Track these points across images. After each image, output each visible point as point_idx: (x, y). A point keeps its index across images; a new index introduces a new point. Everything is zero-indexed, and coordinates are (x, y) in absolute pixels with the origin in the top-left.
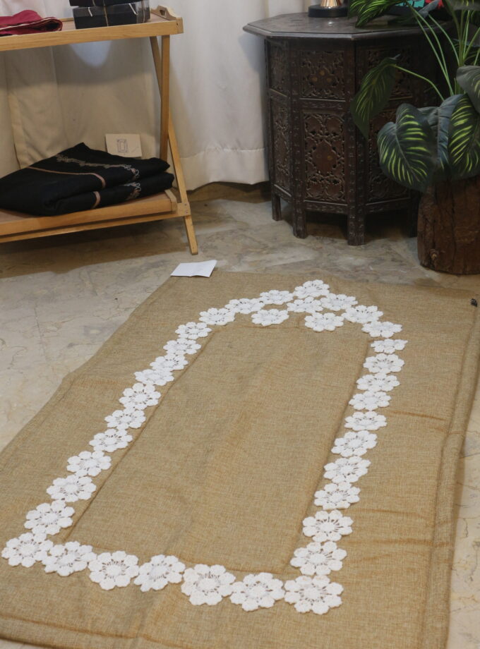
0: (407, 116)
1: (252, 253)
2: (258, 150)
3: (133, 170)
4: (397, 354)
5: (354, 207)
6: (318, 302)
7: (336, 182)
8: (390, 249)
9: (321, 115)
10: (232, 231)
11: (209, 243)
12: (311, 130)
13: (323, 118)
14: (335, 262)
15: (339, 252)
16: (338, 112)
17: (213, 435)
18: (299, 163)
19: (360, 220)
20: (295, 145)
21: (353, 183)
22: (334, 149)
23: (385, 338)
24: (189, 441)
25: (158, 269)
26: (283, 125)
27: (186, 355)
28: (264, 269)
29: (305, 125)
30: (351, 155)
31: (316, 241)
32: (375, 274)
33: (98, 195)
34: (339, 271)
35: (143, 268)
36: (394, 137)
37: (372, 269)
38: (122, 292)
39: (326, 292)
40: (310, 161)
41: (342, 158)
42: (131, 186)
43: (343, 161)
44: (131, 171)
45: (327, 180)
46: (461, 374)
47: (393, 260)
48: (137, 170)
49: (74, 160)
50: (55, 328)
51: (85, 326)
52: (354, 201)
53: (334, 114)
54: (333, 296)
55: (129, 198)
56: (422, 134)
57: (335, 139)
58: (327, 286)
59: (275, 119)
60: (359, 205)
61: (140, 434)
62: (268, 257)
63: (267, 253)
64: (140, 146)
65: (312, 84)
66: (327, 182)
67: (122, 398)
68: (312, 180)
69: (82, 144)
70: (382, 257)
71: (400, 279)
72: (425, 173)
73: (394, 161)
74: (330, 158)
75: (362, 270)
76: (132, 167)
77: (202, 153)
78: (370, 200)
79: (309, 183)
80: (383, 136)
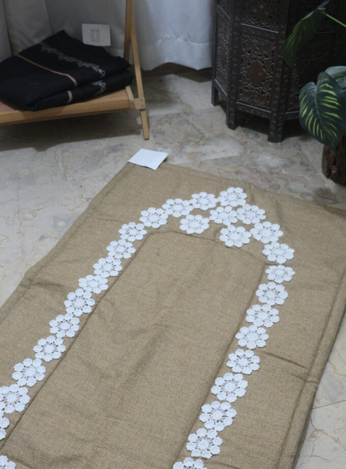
0: (327, 85)
1: (192, 143)
2: (205, 44)
3: (100, 71)
4: (284, 285)
5: (275, 114)
6: (234, 213)
7: (263, 93)
8: (300, 150)
9: (257, 40)
10: (178, 115)
11: (159, 127)
12: (247, 50)
13: (258, 42)
14: (255, 160)
15: (260, 148)
16: (272, 40)
17: (125, 358)
18: (235, 73)
19: (280, 124)
20: (234, 59)
21: (277, 97)
22: (264, 67)
23: (279, 264)
24: (106, 360)
25: (116, 154)
26: (225, 39)
27: (122, 259)
28: (199, 163)
29: (243, 46)
30: (278, 76)
31: (243, 133)
32: (286, 179)
33: (70, 94)
34: (258, 172)
35: (105, 152)
36: (314, 98)
37: (284, 172)
38: (86, 179)
39: (243, 202)
40: (244, 73)
41: (271, 77)
42: (98, 86)
43: (271, 79)
44: (98, 72)
45: (257, 90)
46: (329, 315)
47: (302, 163)
48: (104, 71)
49: (55, 50)
50: (30, 216)
51: (55, 217)
52: (276, 110)
53: (267, 41)
54: (248, 207)
55: (96, 94)
56: (337, 104)
57: (266, 60)
58: (245, 196)
59: (220, 30)
60: (280, 114)
61: (72, 343)
62: (203, 149)
63: (204, 145)
64: (109, 35)
65: (252, 13)
66: (256, 92)
67: (67, 301)
68: (244, 88)
69: (63, 32)
70: (293, 158)
71: (305, 187)
72: (336, 135)
73: (311, 119)
74: (260, 74)
75: (277, 173)
76: (99, 68)
77: (160, 41)
78: (289, 109)
79: (241, 90)
80: (305, 94)
